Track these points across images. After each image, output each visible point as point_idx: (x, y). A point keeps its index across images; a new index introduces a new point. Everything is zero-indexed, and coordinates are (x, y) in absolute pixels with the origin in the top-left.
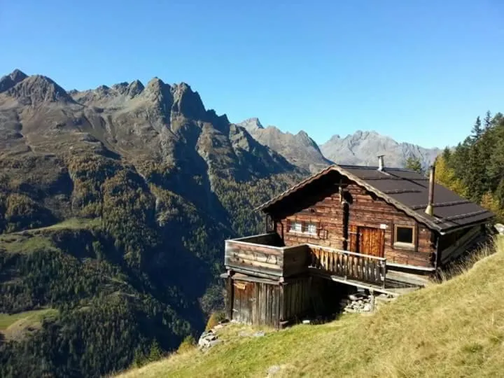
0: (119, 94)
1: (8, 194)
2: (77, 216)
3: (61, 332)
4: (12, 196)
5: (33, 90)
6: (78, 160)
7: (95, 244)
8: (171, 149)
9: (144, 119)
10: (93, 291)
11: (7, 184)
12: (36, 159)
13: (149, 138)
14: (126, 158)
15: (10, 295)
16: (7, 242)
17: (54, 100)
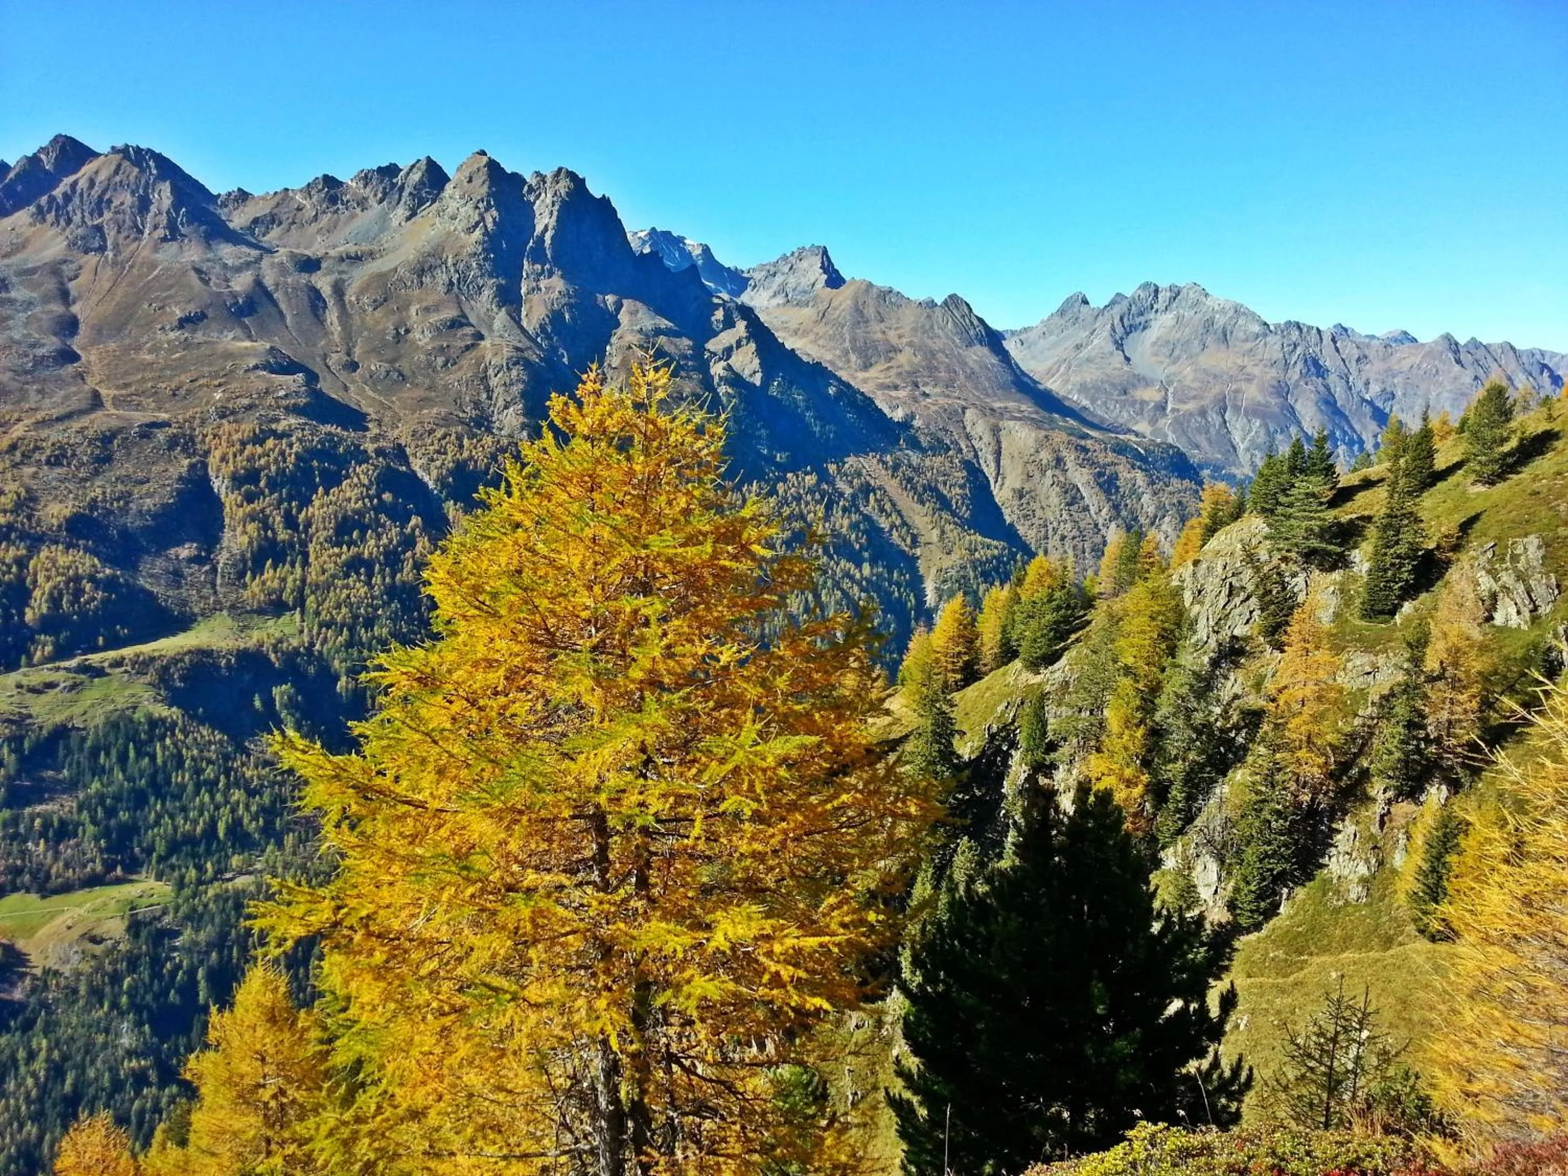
0: (372, 201)
1: (33, 550)
2: (233, 607)
3: (175, 949)
4: (44, 553)
5: (110, 201)
6: (235, 437)
7: (280, 693)
8: (517, 389)
9: (442, 289)
10: (269, 832)
11: (29, 517)
12: (113, 435)
13: (453, 353)
14: (379, 423)
15: (42, 841)
16: (33, 690)
17: (173, 233)
